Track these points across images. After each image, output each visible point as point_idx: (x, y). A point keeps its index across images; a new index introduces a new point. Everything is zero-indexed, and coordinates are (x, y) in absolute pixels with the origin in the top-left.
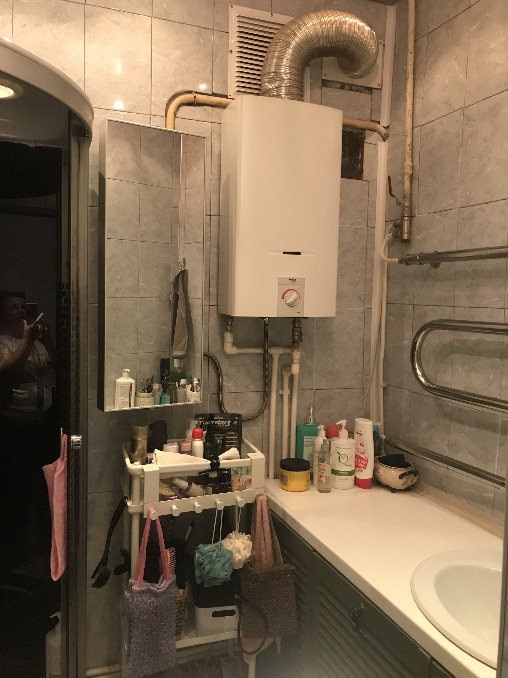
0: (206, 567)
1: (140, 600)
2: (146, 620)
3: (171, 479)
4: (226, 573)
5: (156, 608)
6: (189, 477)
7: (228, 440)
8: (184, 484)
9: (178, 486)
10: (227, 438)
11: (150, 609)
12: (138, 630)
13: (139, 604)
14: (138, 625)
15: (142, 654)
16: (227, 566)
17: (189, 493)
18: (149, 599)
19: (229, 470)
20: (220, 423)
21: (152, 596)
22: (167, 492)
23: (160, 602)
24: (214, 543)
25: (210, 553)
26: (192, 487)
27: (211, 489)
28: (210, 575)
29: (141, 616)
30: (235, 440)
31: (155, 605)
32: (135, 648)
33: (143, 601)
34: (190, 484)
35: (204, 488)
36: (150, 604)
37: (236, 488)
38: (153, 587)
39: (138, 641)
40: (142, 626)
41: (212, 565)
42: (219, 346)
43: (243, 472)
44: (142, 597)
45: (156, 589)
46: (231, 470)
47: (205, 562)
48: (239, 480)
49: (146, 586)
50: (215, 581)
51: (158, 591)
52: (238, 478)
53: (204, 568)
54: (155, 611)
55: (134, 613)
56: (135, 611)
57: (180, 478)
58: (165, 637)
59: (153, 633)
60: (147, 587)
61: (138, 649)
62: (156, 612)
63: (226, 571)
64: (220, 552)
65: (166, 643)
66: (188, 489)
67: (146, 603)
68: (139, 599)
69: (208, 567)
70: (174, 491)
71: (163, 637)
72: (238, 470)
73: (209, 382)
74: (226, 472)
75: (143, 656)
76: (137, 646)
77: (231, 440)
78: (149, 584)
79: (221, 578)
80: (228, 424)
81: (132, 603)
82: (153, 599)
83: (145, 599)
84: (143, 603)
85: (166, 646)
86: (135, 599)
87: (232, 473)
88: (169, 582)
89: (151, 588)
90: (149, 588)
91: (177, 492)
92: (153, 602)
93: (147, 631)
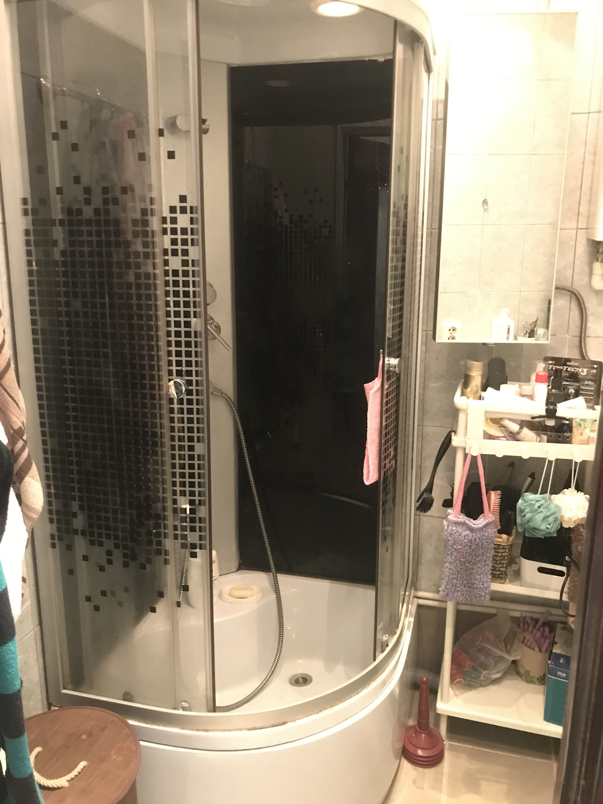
0: (526, 515)
1: (455, 530)
2: (460, 550)
3: (501, 419)
4: (548, 526)
5: (471, 541)
6: (522, 421)
7: (582, 390)
8: (515, 427)
9: (507, 428)
10: (581, 388)
11: (465, 541)
12: (451, 557)
13: (453, 533)
14: (452, 553)
15: (455, 581)
16: (551, 519)
17: (519, 437)
18: (465, 531)
19: (570, 420)
20: (574, 369)
21: (468, 530)
22: (494, 431)
23: (475, 537)
24: (541, 494)
25: (533, 502)
26: (523, 431)
27: (545, 438)
28: (530, 524)
29: (455, 545)
30: (591, 391)
31: (469, 538)
32: (448, 572)
33: (458, 532)
34: (521, 428)
35: (538, 435)
36: (465, 536)
37: (577, 442)
38: (469, 521)
39: (452, 567)
40: (456, 554)
41: (533, 514)
42: (586, 279)
43: (587, 426)
44: (456, 527)
45: (472, 524)
46: (574, 421)
47: (526, 510)
48: (582, 434)
49: (463, 518)
50: (535, 531)
51: (473, 526)
52: (580, 431)
53: (525, 516)
54: (469, 544)
55: (449, 540)
56: (450, 538)
57: (510, 420)
58: (479, 572)
59: (466, 565)
60: (463, 520)
61: (451, 575)
62: (471, 546)
63: (549, 524)
64: (545, 504)
65: (480, 579)
66: (518, 433)
67: (460, 535)
68: (454, 528)
69: (528, 516)
70: (502, 432)
71: (477, 572)
72: (581, 422)
73: (570, 322)
74: (567, 422)
75: (456, 584)
76: (450, 571)
77: (587, 390)
78: (466, 518)
79: (542, 530)
80: (584, 372)
81: (447, 531)
82: (468, 532)
83: (460, 530)
84: (457, 534)
85: (480, 581)
86: (450, 528)
87: (574, 424)
88: (487, 521)
89: (467, 521)
90: (465, 521)
91: (506, 434)
92: (468, 535)
93: (460, 561)
